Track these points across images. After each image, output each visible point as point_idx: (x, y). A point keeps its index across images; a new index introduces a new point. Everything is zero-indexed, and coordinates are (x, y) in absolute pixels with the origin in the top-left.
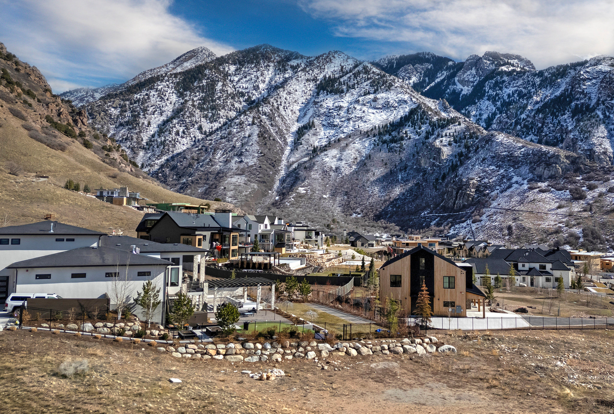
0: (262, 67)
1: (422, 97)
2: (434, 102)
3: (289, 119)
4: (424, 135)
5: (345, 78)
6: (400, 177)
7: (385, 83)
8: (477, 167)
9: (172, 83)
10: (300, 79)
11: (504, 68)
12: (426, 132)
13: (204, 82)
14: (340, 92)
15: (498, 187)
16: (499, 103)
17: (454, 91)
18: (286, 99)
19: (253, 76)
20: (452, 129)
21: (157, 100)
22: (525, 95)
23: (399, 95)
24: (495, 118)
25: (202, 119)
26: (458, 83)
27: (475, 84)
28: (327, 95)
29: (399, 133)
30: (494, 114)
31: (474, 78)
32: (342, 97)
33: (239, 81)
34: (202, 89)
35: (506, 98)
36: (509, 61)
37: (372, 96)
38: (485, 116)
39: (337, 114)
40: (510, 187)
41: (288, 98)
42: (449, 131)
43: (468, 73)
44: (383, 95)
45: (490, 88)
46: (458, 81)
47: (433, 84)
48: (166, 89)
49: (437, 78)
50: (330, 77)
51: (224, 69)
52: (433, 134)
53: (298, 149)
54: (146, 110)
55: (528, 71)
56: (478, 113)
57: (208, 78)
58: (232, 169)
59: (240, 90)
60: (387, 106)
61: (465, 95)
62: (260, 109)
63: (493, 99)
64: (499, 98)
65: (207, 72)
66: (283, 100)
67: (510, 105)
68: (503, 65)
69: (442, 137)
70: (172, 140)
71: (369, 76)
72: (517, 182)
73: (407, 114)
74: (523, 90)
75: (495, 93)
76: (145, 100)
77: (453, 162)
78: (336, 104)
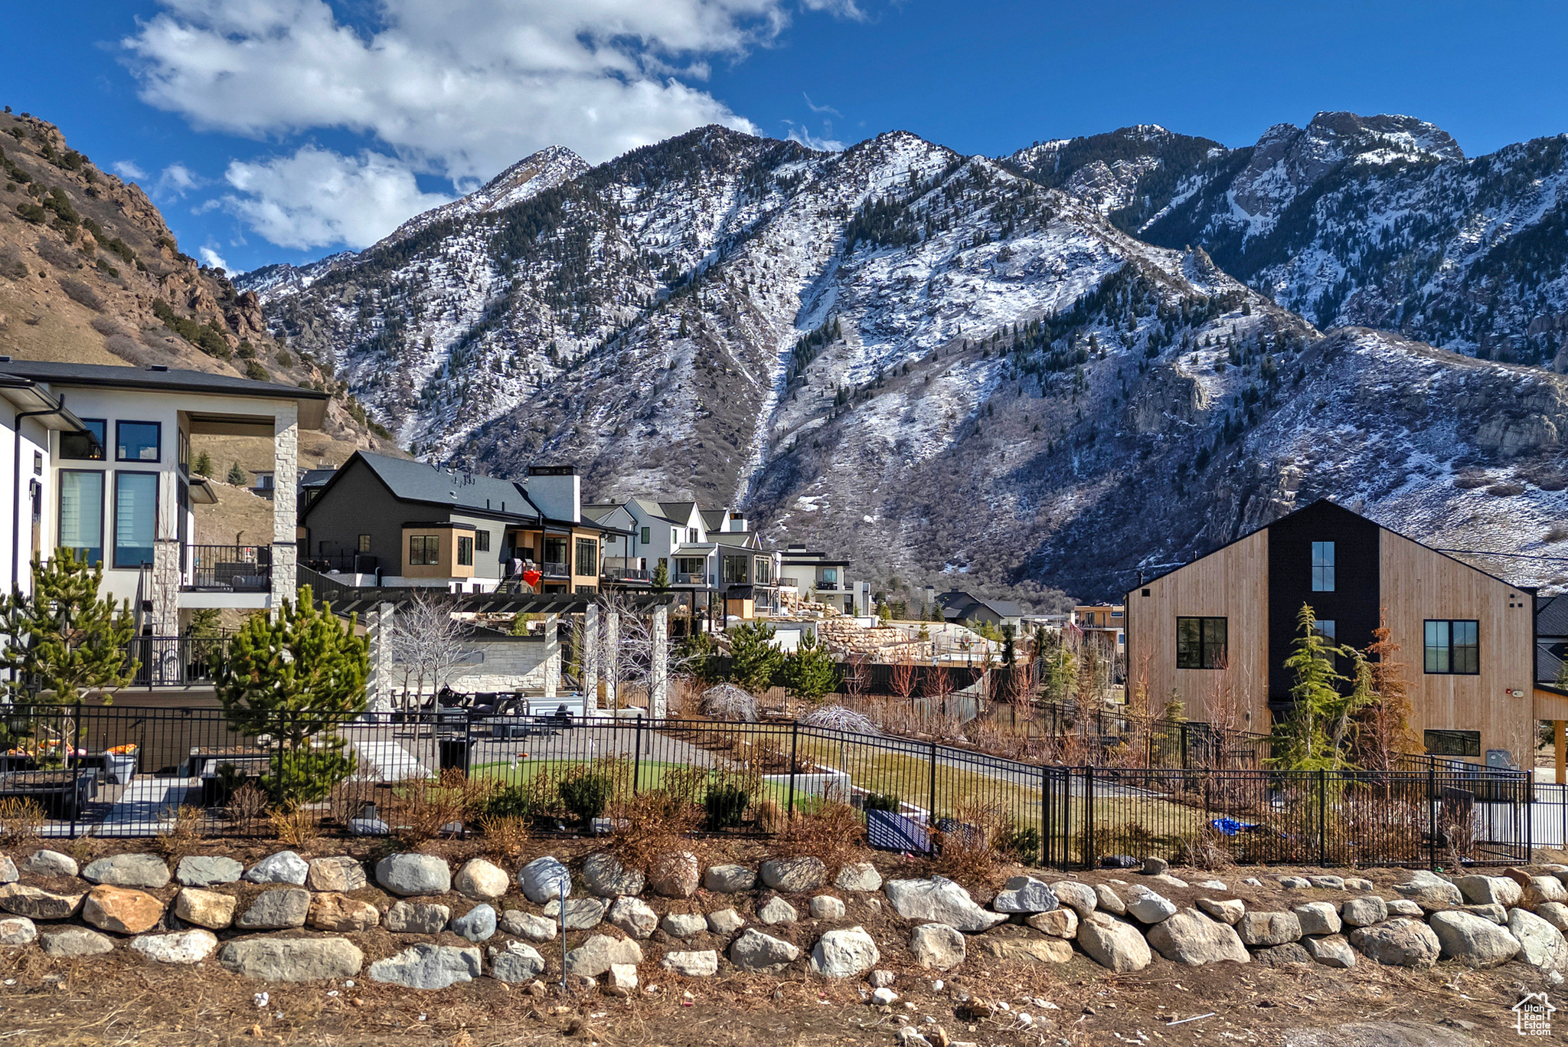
0: (704, 187)
1: (1136, 243)
2: (1169, 256)
3: (774, 319)
4: (1143, 344)
5: (923, 202)
6: (1076, 464)
7: (1030, 208)
8: (1300, 427)
9: (482, 238)
10: (801, 212)
11: (1371, 157)
12: (1151, 338)
13: (561, 232)
14: (909, 242)
15: (1362, 485)
16: (1355, 256)
17: (1225, 227)
18: (765, 266)
19: (681, 212)
20: (1225, 326)
21: (447, 282)
22: (1434, 228)
23: (1073, 240)
24: (1344, 298)
25: (556, 328)
26: (1235, 207)
27: (1284, 206)
28: (874, 249)
29: (1071, 344)
30: (1343, 287)
31: (1282, 189)
32: (913, 254)
33: (646, 226)
34: (554, 250)
35: (1376, 239)
36: (1386, 136)
37: (994, 247)
38: (1315, 294)
39: (901, 301)
40: (1400, 482)
41: (771, 263)
42: (1215, 332)
43: (1266, 175)
44: (1027, 242)
45: (1330, 214)
46: (1237, 199)
47: (1165, 211)
48: (468, 253)
49: (1177, 194)
50: (880, 202)
51: (609, 197)
52: (1169, 343)
53: (798, 395)
54: (421, 310)
55: (1443, 162)
56: (1294, 286)
57: (570, 223)
58: (631, 453)
59: (650, 250)
60: (1037, 272)
61: (1257, 239)
62: (700, 295)
63: (1340, 246)
64: (1357, 242)
65: (567, 206)
66: (758, 268)
67: (1391, 259)
68: (1368, 149)
69: (1196, 348)
70: (484, 382)
71: (988, 194)
72: (1420, 469)
73: (1095, 290)
74: (1429, 216)
75: (1343, 228)
76: (418, 284)
77: (1228, 418)
78: (899, 274)
